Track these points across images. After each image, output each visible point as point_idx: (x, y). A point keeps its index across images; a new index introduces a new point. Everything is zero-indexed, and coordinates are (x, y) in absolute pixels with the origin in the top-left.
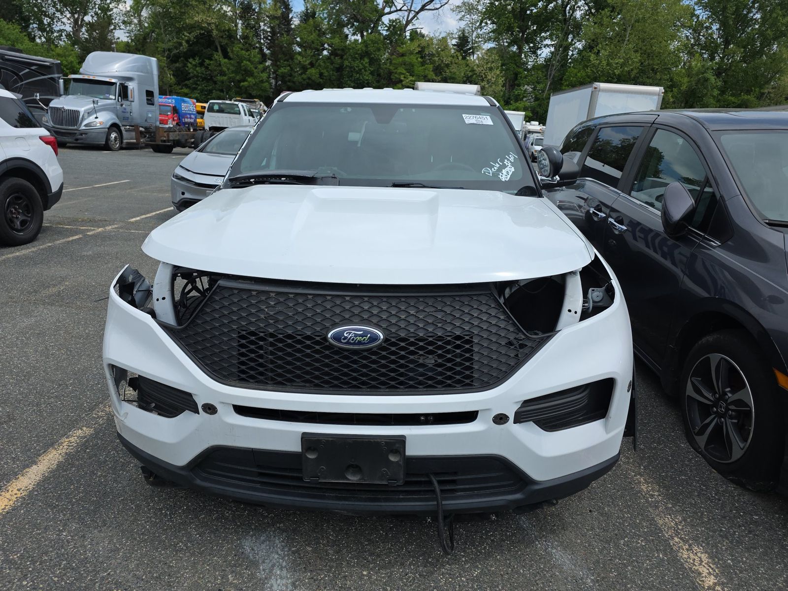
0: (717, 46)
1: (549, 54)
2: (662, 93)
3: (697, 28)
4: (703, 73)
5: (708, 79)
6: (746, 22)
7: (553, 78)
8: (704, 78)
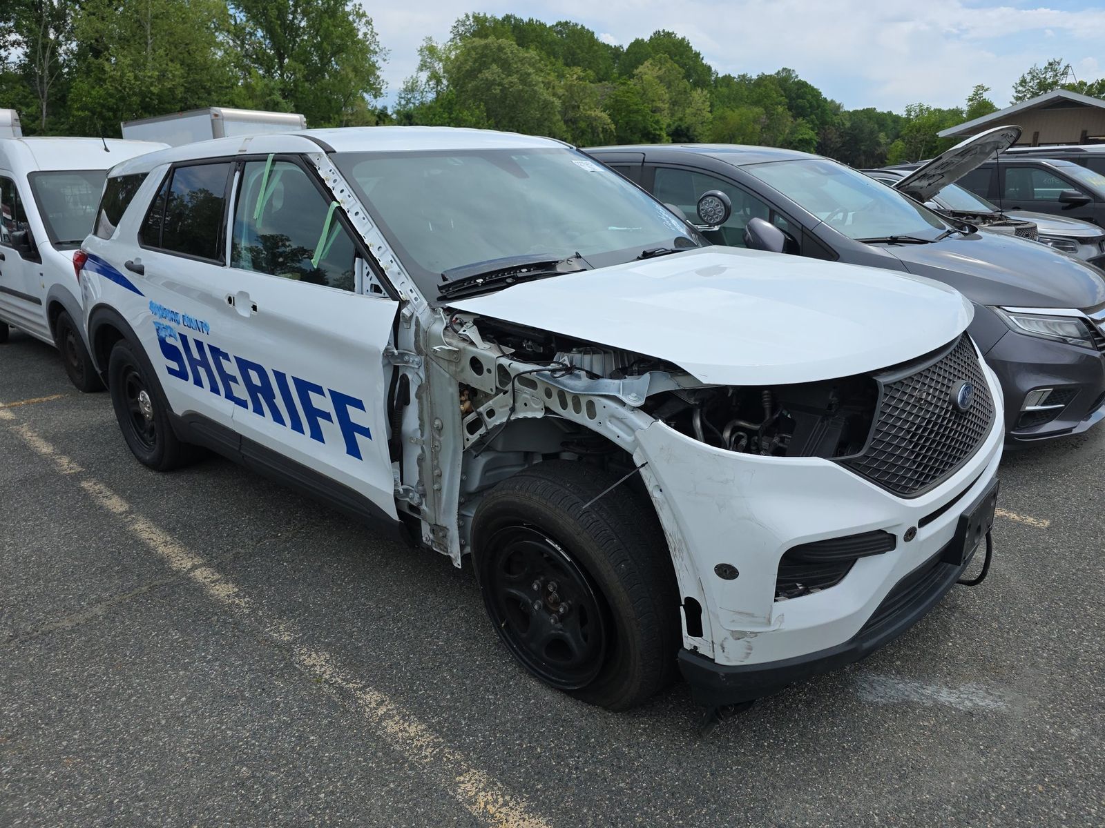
0: (270, 59)
1: (22, 57)
2: (305, 122)
3: (238, 33)
4: (270, 96)
5: (278, 102)
6: (293, 30)
7: (48, 98)
8: (273, 100)
